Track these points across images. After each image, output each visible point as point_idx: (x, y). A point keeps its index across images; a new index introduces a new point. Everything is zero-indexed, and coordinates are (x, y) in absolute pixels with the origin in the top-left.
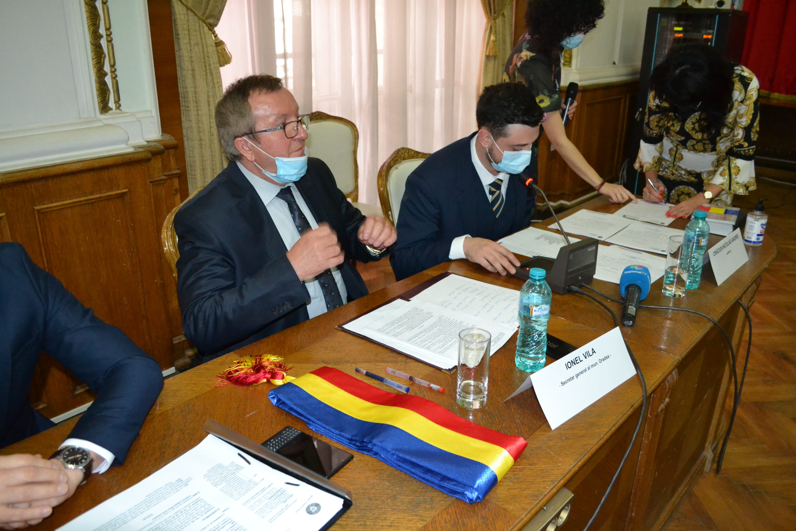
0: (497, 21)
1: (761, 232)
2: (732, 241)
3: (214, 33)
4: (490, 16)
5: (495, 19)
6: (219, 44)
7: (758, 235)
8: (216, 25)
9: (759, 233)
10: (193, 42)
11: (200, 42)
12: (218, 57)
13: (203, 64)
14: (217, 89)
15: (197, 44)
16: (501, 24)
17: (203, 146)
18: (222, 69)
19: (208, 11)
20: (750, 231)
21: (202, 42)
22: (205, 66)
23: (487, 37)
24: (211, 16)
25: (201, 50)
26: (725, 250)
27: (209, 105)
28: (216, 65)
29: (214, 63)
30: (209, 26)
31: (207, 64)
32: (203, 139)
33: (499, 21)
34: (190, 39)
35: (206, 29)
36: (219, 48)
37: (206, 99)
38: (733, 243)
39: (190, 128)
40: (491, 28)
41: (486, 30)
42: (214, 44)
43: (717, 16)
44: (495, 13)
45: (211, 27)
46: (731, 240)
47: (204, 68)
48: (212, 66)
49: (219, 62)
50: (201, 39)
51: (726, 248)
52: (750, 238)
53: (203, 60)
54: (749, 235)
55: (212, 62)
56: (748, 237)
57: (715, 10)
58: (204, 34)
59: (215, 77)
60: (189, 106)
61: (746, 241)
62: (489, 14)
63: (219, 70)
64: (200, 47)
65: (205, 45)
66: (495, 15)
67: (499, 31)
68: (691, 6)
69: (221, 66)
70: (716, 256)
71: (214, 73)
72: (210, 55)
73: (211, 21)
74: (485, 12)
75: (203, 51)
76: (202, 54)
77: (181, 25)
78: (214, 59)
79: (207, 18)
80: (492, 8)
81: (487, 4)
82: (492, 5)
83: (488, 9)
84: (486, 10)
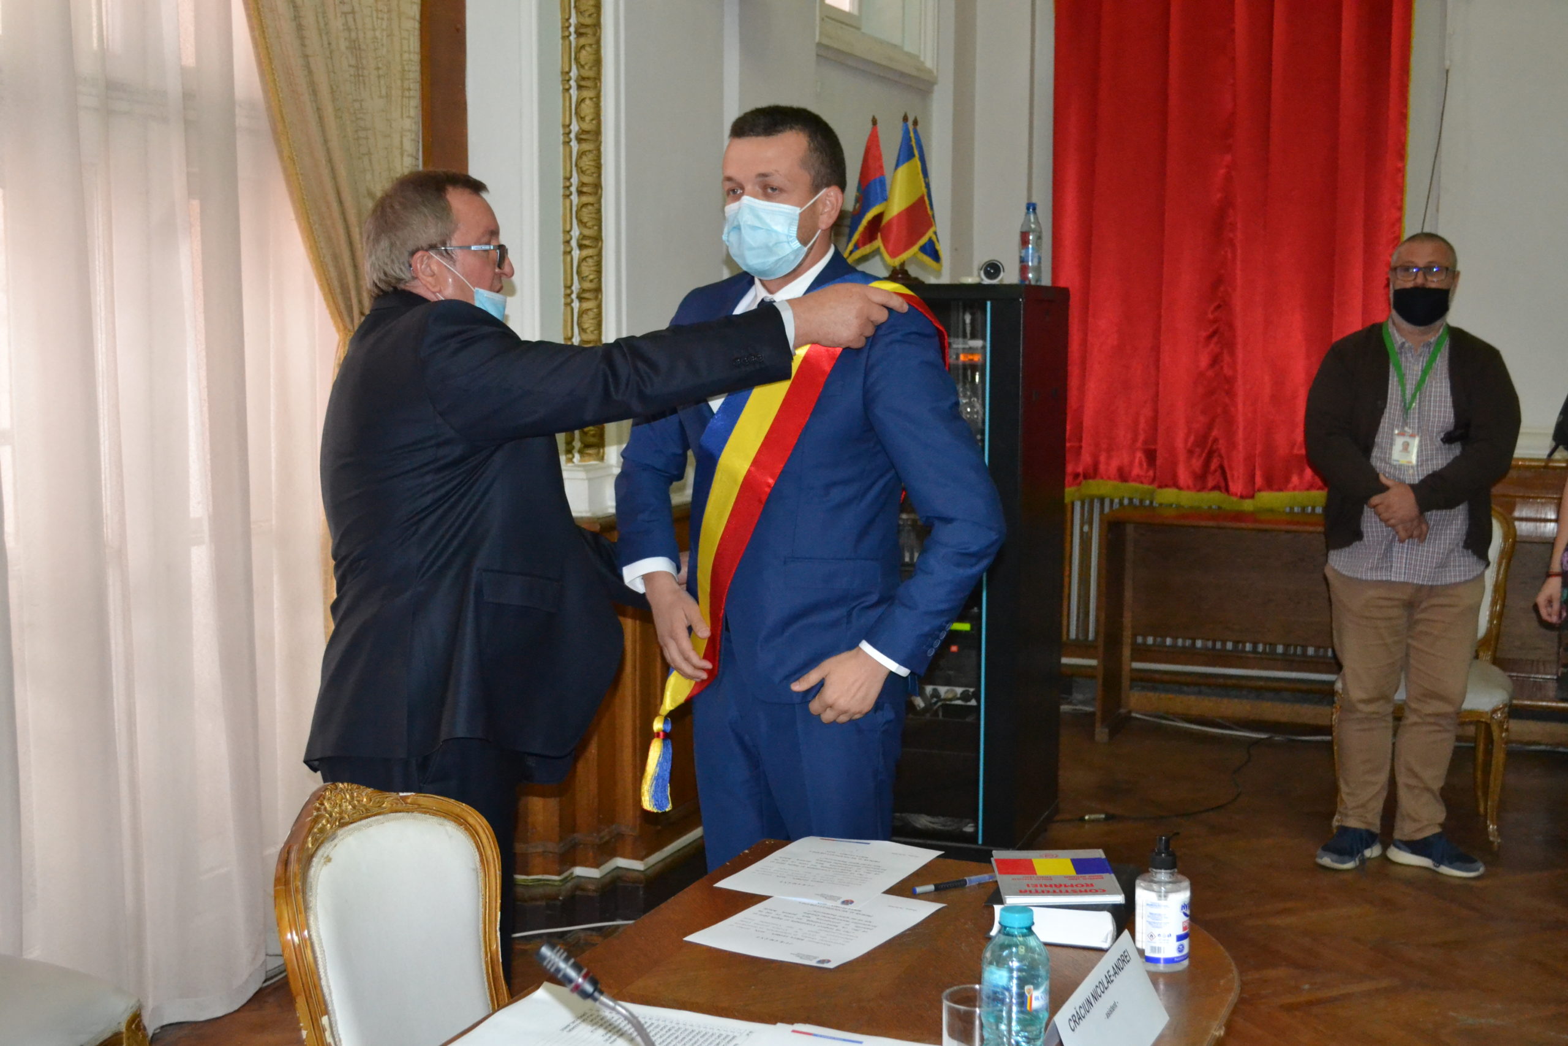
1: (1185, 929)
2: (1116, 973)
7: (1180, 938)
9: (1181, 932)
20: (1156, 932)
26: (1100, 1007)
38: (1117, 980)
43: (989, 304)
46: (1112, 972)
51: (1100, 1000)
52: (1159, 950)
54: (1157, 943)
56: (1153, 949)
57: (978, 287)
61: (1149, 960)
62: (347, 320)
68: (916, 279)
70: (1079, 1029)
74: (333, 317)
80: (355, 301)
81: (338, 290)
82: (353, 293)
83: (342, 306)
84: (337, 309)
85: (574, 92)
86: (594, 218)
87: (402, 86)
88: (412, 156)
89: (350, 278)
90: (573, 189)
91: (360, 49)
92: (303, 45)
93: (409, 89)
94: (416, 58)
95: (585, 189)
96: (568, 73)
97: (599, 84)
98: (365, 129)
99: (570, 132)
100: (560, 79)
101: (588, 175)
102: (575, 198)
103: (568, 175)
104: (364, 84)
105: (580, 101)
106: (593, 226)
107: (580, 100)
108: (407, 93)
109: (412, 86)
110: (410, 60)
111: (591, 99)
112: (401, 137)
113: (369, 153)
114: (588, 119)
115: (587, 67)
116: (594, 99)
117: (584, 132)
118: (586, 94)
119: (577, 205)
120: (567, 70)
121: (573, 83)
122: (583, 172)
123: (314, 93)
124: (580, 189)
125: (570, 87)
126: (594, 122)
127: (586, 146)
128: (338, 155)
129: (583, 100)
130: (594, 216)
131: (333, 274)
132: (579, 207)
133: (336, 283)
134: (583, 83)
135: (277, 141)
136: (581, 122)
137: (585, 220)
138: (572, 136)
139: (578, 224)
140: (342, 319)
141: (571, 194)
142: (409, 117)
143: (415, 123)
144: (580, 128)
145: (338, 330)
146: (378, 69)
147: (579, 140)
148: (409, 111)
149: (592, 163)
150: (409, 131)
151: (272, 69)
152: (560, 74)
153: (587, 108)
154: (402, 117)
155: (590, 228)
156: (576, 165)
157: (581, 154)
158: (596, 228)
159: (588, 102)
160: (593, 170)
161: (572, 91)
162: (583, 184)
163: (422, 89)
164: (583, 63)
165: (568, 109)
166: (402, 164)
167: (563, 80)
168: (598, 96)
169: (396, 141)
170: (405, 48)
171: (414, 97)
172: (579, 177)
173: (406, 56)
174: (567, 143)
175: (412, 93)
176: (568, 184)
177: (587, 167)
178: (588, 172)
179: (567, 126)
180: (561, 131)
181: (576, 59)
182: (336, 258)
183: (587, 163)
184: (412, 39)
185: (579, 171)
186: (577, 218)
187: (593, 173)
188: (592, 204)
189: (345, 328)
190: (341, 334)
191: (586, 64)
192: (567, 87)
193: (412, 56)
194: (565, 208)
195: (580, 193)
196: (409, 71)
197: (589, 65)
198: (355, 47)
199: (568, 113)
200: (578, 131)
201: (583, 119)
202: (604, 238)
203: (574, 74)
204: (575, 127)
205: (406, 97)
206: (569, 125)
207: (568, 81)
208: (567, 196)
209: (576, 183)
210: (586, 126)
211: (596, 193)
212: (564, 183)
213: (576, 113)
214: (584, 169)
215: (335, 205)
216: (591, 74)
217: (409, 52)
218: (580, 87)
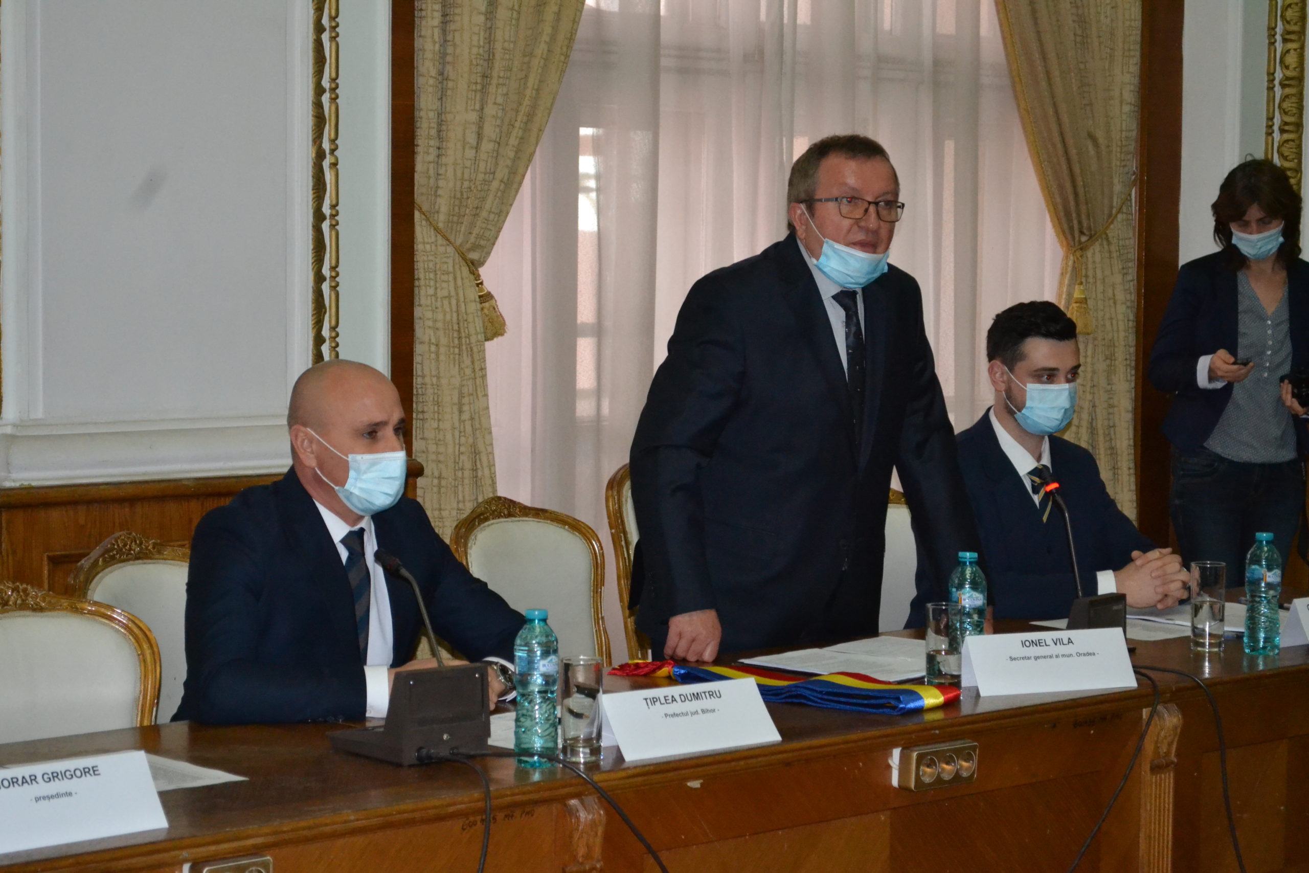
0: (1089, 253)
3: (477, 277)
4: (1072, 243)
5: (1083, 248)
6: (486, 297)
8: (482, 264)
10: (440, 294)
11: (453, 293)
12: (484, 323)
13: (456, 335)
14: (478, 381)
15: (449, 297)
16: (1098, 258)
17: (443, 490)
18: (487, 344)
19: (472, 239)
21: (457, 294)
22: (460, 338)
23: (1065, 290)
24: (475, 247)
25: (454, 308)
27: (461, 411)
28: (479, 337)
29: (477, 334)
30: (470, 264)
31: (463, 335)
32: (444, 475)
33: (1095, 253)
34: (436, 289)
35: (465, 270)
36: (486, 305)
37: (456, 400)
39: (424, 452)
40: (1074, 268)
41: (1062, 274)
42: (478, 299)
44: (1082, 233)
45: (474, 266)
47: (456, 341)
48: (473, 339)
49: (485, 333)
50: (456, 288)
53: (456, 327)
55: (472, 331)
58: (462, 279)
59: (476, 357)
60: (426, 409)
62: (1069, 237)
63: (484, 345)
64: (454, 302)
65: (462, 299)
66: (1084, 239)
67: (1095, 277)
69: (487, 339)
71: (475, 349)
72: (470, 319)
73: (474, 256)
74: (1058, 236)
75: (457, 312)
76: (455, 315)
77: (424, 261)
78: (476, 325)
79: (469, 250)
80: (1075, 222)
81: (1062, 214)
82: (1074, 215)
83: (1065, 226)
84: (1061, 228)
85: (1279, 46)
86: (1296, 153)
87: (1124, 48)
88: (1131, 104)
89: (1072, 203)
90: (1276, 128)
91: (1085, 22)
92: (1036, 23)
93: (1129, 50)
94: (1138, 24)
95: (1287, 128)
96: (1274, 29)
97: (1303, 37)
98: (1089, 85)
99: (1274, 80)
100: (1267, 35)
101: (1290, 116)
102: (1277, 135)
103: (1271, 116)
104: (1088, 49)
105: (1286, 52)
106: (1293, 159)
107: (1284, 51)
108: (1127, 54)
109: (1132, 48)
110: (1131, 26)
111: (1295, 50)
112: (1121, 89)
113: (1091, 104)
114: (1291, 67)
115: (1292, 23)
116: (1298, 50)
117: (1287, 78)
118: (1290, 46)
119: (1279, 142)
120: (1273, 25)
121: (1278, 37)
122: (1286, 113)
123: (1044, 58)
124: (1282, 128)
125: (1276, 41)
126: (1297, 69)
127: (1288, 91)
128: (1063, 107)
129: (1288, 51)
130: (1294, 150)
131: (1058, 200)
132: (1281, 144)
133: (1060, 207)
134: (1288, 37)
135: (1016, 97)
136: (1285, 71)
137: (1286, 154)
138: (1277, 82)
139: (1279, 158)
140: (1066, 238)
141: (1273, 132)
142: (1128, 72)
143: (1135, 77)
144: (1284, 75)
145: (1062, 246)
146: (1100, 37)
147: (1283, 86)
148: (1129, 67)
149: (1294, 105)
150: (1128, 83)
151: (1013, 42)
152: (1266, 29)
153: (1291, 59)
154: (1123, 73)
155: (1291, 161)
156: (1280, 107)
157: (1284, 98)
158: (1296, 161)
159: (1292, 52)
160: (1295, 111)
161: (1277, 44)
162: (1286, 124)
163: (1142, 49)
164: (1288, 19)
165: (1272, 59)
166: (1121, 111)
167: (1268, 36)
168: (1302, 48)
169: (1117, 93)
170: (1127, 17)
171: (1134, 56)
172: (1281, 117)
173: (1127, 23)
174: (1271, 89)
175: (1132, 53)
176: (1270, 123)
177: (1290, 109)
178: (1290, 113)
179: (1271, 75)
180: (1266, 79)
181: (1282, 16)
182: (1061, 187)
183: (1289, 105)
184: (1133, 9)
185: (1282, 112)
186: (1278, 152)
187: (1295, 113)
188: (1293, 141)
189: (1068, 244)
190: (1064, 249)
191: (1291, 20)
192: (1273, 41)
193: (1133, 23)
194: (1267, 143)
195: (1282, 131)
196: (1130, 35)
197: (1294, 21)
198: (1082, 21)
199: (1272, 62)
200: (1282, 79)
201: (1287, 67)
202: (1303, 169)
203: (1279, 29)
204: (1279, 75)
205: (1127, 56)
206: (1273, 74)
207: (1274, 36)
208: (1270, 133)
209: (1279, 122)
210: (1289, 73)
211: (1297, 132)
212: (1267, 123)
213: (1282, 61)
214: (1286, 110)
215: (1059, 146)
216: (1296, 28)
217: (1131, 20)
218: (1285, 41)
